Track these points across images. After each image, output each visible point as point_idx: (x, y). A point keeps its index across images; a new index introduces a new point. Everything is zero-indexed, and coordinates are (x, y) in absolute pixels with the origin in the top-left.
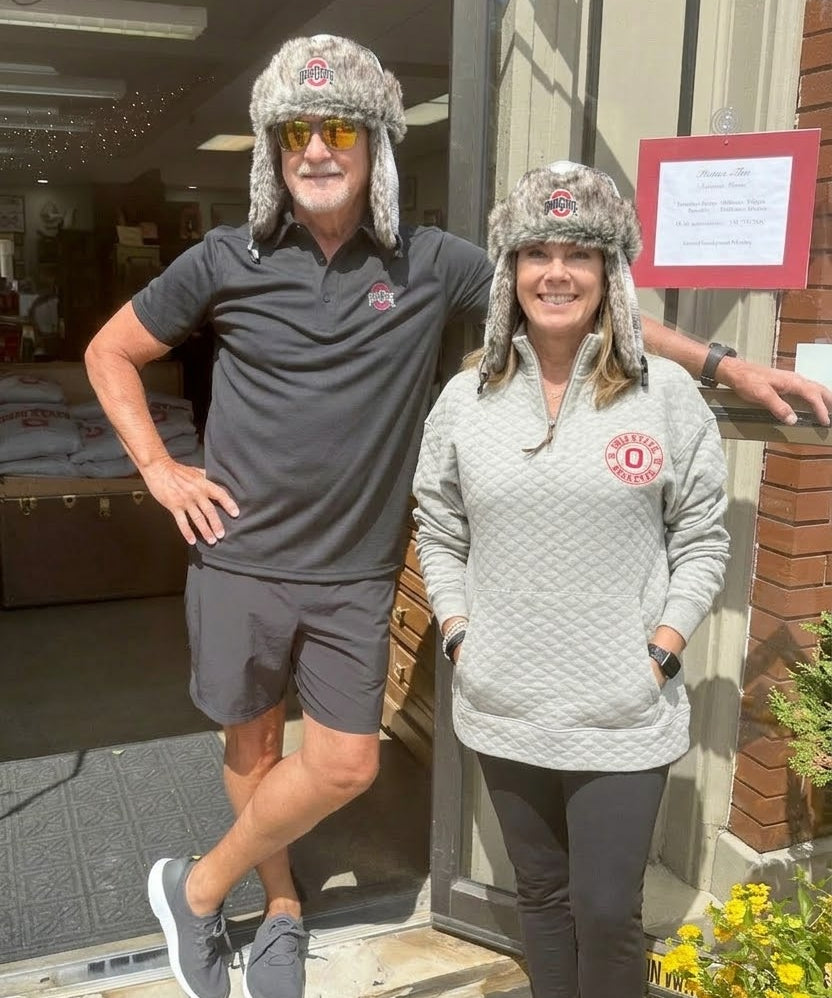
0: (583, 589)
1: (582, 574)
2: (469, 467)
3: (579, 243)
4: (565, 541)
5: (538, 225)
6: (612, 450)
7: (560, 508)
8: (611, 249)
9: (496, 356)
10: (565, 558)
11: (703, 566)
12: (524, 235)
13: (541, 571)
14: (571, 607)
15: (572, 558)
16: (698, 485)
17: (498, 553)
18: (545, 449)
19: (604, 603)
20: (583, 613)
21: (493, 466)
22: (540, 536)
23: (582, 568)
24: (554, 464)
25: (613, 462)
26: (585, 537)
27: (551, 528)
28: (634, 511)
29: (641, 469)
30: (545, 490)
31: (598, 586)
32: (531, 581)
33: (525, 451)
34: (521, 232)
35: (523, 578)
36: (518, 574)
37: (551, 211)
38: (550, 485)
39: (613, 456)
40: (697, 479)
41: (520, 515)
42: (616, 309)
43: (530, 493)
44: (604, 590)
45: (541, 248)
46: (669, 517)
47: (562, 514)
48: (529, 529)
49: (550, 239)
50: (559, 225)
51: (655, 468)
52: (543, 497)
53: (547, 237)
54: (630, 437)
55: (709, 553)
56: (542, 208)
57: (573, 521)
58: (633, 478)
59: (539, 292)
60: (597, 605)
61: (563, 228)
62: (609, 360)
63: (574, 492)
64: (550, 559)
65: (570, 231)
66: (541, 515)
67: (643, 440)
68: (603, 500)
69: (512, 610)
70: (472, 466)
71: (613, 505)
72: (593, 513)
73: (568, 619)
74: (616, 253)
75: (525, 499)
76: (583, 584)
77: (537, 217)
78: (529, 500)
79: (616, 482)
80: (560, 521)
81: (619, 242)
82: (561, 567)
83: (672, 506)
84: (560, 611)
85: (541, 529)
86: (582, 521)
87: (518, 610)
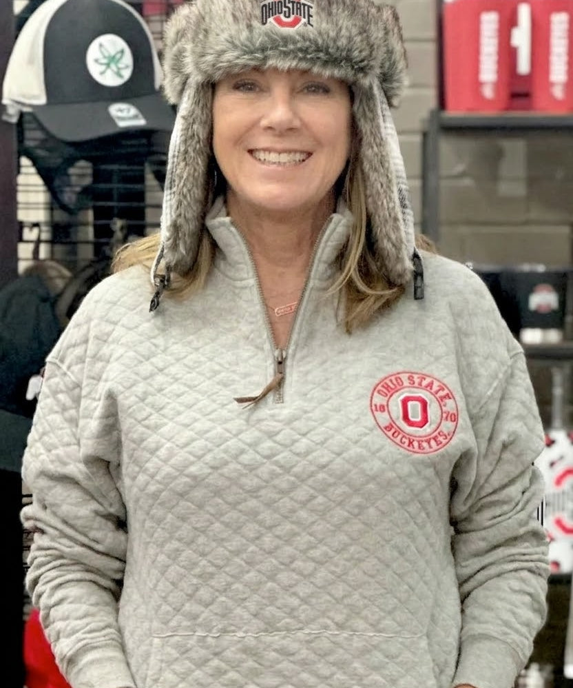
0: (340, 626)
1: (338, 601)
2: (141, 429)
3: (316, 70)
4: (312, 547)
5: (250, 39)
6: (379, 399)
7: (302, 493)
8: (365, 82)
9: (182, 249)
10: (311, 575)
11: (516, 585)
12: (229, 56)
13: (272, 599)
14: (323, 655)
15: (322, 574)
16: (507, 455)
17: (197, 571)
18: (270, 398)
19: (375, 647)
20: (341, 665)
21: (187, 426)
22: (268, 540)
23: (340, 590)
24: (289, 422)
25: (383, 419)
26: (343, 538)
27: (287, 527)
28: (417, 496)
29: (427, 429)
30: (277, 463)
31: (365, 619)
32: (255, 616)
33: (240, 400)
34: (223, 52)
35: (238, 611)
36: (230, 603)
37: (271, 20)
38: (284, 456)
39: (382, 408)
40: (505, 446)
41: (234, 505)
42: (373, 176)
43: (252, 468)
44: (375, 626)
45: (256, 77)
46: (461, 509)
47: (304, 504)
48: (251, 529)
49: (271, 62)
50: (286, 40)
51: (447, 426)
52: (274, 475)
53: (265, 59)
54: (404, 377)
55: (525, 564)
56: (258, 12)
57: (323, 514)
58: (416, 444)
59: (251, 147)
60: (364, 652)
61: (291, 47)
62: (363, 258)
63: (324, 467)
64: (284, 577)
65: (301, 50)
66: (269, 504)
67: (425, 383)
68: (373, 478)
69: (223, 665)
70: (147, 427)
71: (388, 486)
72: (357, 500)
73: (318, 676)
74: (371, 88)
75: (244, 480)
76: (339, 618)
77: (250, 27)
78: (250, 482)
79: (390, 449)
80: (303, 514)
81: (378, 71)
82: (303, 590)
83: (467, 491)
84: (304, 663)
85: (270, 528)
86: (339, 513)
87: (235, 666)
